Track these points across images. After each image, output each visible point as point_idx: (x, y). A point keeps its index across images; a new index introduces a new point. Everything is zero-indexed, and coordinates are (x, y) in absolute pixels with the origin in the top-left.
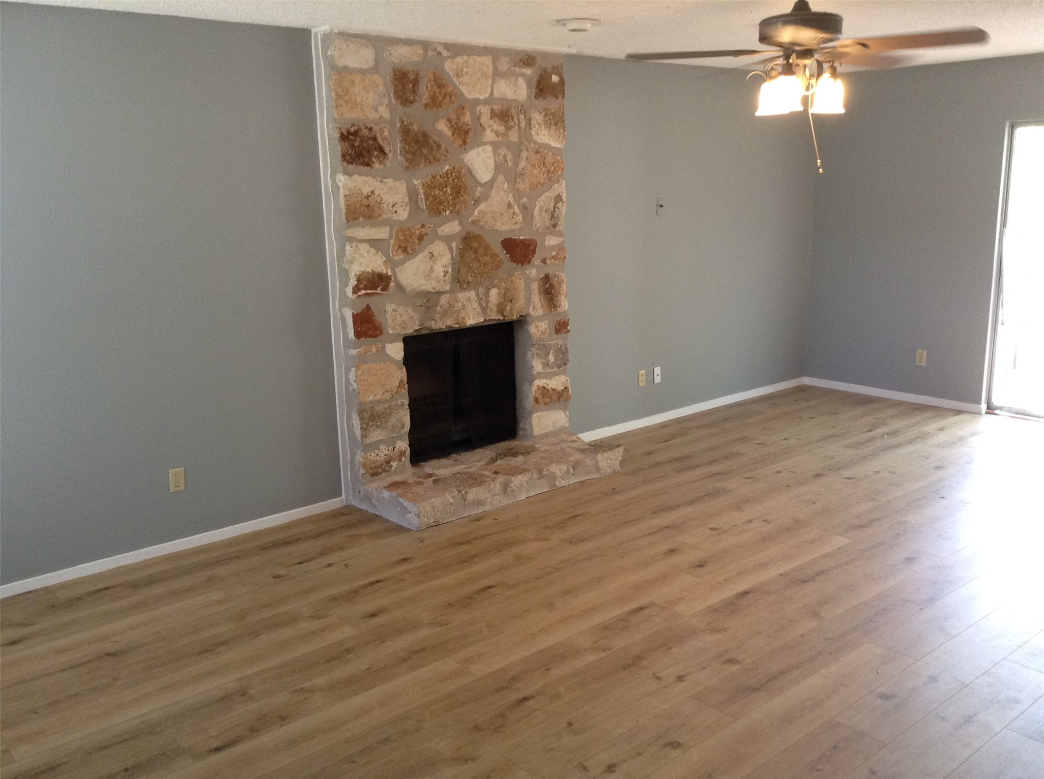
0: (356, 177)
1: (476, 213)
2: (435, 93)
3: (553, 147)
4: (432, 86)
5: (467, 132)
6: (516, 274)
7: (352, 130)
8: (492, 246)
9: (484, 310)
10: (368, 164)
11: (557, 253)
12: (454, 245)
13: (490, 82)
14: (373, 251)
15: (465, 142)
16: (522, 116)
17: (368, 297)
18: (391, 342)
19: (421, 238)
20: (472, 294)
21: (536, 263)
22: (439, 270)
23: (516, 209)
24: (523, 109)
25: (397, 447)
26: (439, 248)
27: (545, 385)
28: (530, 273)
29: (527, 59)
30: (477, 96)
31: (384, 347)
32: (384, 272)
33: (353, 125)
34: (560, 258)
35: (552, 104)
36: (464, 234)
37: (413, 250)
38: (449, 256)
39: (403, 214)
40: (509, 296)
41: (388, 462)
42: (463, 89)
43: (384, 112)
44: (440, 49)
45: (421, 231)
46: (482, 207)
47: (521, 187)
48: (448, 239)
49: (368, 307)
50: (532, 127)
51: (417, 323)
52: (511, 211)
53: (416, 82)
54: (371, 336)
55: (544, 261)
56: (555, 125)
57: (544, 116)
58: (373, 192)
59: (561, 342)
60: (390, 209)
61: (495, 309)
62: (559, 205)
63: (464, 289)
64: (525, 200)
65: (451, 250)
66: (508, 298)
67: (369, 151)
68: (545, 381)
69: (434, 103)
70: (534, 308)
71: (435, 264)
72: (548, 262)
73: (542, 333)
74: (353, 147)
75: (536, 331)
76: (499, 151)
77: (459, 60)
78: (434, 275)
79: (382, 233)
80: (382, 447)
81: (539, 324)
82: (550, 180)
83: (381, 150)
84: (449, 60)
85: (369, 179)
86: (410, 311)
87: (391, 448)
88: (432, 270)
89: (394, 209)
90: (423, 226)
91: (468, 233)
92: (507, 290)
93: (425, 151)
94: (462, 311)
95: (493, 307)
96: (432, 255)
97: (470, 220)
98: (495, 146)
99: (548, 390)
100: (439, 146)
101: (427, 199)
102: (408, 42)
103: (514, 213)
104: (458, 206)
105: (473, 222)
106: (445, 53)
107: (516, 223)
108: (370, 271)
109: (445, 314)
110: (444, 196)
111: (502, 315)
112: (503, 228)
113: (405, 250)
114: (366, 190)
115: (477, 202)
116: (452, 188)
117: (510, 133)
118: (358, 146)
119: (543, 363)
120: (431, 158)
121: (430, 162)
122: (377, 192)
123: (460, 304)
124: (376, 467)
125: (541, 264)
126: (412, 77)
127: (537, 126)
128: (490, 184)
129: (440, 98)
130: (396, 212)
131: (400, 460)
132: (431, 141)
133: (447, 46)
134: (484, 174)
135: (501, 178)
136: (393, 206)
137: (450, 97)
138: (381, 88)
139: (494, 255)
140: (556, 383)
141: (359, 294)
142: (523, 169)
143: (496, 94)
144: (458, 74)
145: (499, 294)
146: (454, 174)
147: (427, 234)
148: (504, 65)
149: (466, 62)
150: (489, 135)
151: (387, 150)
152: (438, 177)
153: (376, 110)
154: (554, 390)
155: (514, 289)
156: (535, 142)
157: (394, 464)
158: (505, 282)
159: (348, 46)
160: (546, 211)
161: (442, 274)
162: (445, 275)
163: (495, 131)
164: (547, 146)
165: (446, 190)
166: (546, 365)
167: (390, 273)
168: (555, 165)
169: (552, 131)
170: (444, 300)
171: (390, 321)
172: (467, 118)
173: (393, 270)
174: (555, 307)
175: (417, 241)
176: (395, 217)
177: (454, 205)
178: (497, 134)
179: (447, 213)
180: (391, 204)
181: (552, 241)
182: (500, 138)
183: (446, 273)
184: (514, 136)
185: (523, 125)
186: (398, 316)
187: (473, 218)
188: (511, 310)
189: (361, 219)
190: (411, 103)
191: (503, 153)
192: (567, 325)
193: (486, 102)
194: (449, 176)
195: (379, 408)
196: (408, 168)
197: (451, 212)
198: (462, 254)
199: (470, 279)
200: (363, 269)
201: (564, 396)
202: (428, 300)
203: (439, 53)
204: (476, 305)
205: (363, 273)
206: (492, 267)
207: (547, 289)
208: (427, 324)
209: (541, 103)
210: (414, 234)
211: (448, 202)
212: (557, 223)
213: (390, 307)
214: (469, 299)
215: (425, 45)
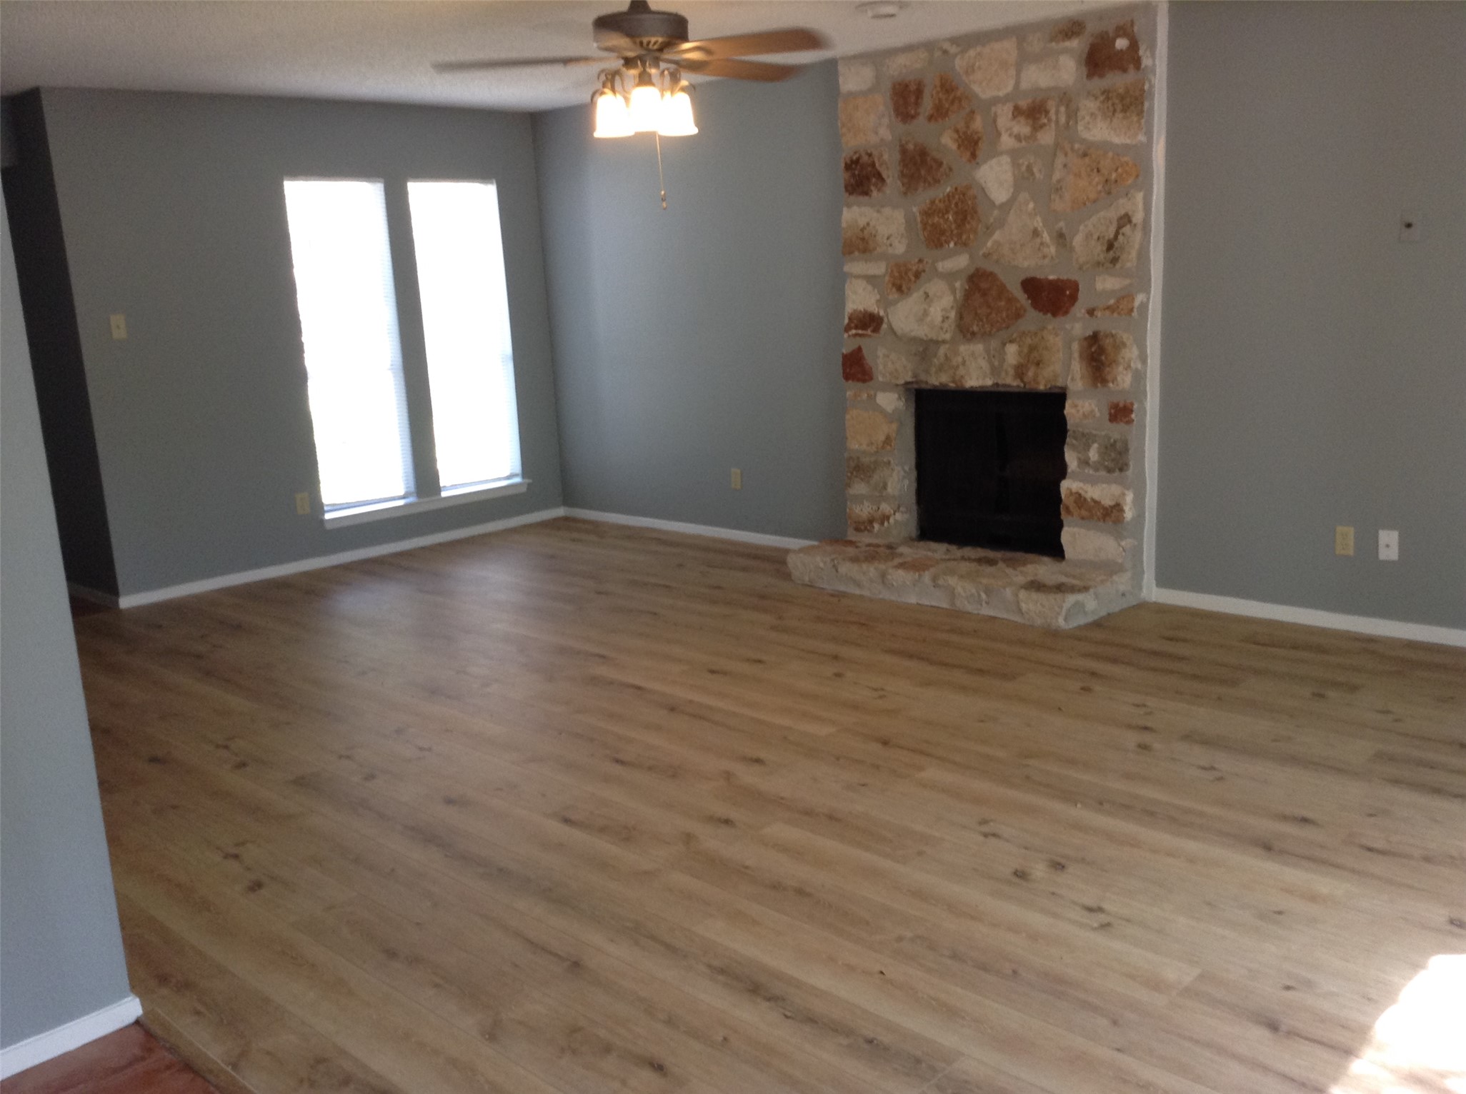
0: (855, 208)
1: (989, 244)
2: (940, 100)
3: (1117, 145)
4: (938, 93)
5: (976, 143)
6: (1050, 327)
7: (854, 158)
8: (1009, 287)
9: (995, 371)
10: (866, 193)
11: (1118, 301)
12: (958, 285)
13: (1012, 72)
14: (870, 288)
15: (974, 156)
16: (1063, 109)
17: (858, 338)
18: (884, 390)
19: (917, 275)
20: (979, 347)
21: (1079, 315)
22: (936, 312)
23: (1046, 237)
24: (1066, 98)
25: (881, 508)
26: (937, 287)
27: (1080, 491)
28: (1072, 328)
29: (1071, 28)
30: (995, 93)
31: (875, 395)
32: (876, 312)
33: (855, 153)
34: (1122, 310)
35: (1117, 81)
36: (972, 270)
37: (909, 289)
38: (951, 298)
39: (900, 248)
40: (1035, 357)
41: (871, 522)
42: (976, 88)
43: (885, 133)
44: (946, 46)
45: (918, 267)
46: (997, 236)
47: (1058, 205)
48: (949, 277)
49: (860, 349)
50: (1079, 119)
51: (910, 374)
52: (1038, 240)
53: (919, 92)
54: (859, 380)
55: (1091, 312)
56: (1124, 110)
57: (1103, 102)
58: (868, 224)
59: (1116, 436)
60: (885, 241)
61: (1012, 372)
62: (1127, 229)
63: (969, 341)
64: (1062, 224)
65: (953, 291)
66: (1033, 358)
67: (868, 179)
68: (1081, 485)
69: (939, 113)
70: (1073, 379)
71: (930, 306)
72: (1099, 314)
73: (1084, 414)
74: (854, 175)
75: (1073, 411)
76: (1021, 161)
77: (972, 53)
78: (929, 319)
79: (879, 269)
80: (866, 503)
81: (1080, 403)
82: (1109, 193)
83: (879, 176)
84: (959, 57)
85: (866, 210)
86: (903, 359)
87: (875, 507)
88: (926, 313)
89: (889, 242)
90: (920, 261)
91: (977, 270)
92: (1032, 348)
93: (923, 172)
94: (961, 367)
95: (1009, 369)
96: (927, 295)
97: (981, 253)
98: (1015, 154)
99: (1085, 499)
100: (940, 164)
101: (924, 229)
102: (909, 48)
103: (1042, 244)
104: (964, 237)
105: (987, 256)
106: (953, 49)
107: (1044, 257)
108: (862, 310)
109: (941, 369)
110: (946, 224)
111: (1022, 380)
112: (1026, 264)
113: (899, 289)
114: (862, 222)
115: (989, 230)
116: (956, 213)
117: (1039, 135)
118: (859, 175)
119: (1079, 459)
120: (930, 179)
121: (929, 184)
122: (872, 224)
123: (960, 359)
124: (859, 522)
125: (1087, 316)
126: (913, 87)
127: (1087, 118)
128: (1006, 207)
129: (947, 106)
130: (891, 245)
131: (882, 524)
132: (929, 159)
133: (954, 40)
134: (999, 194)
135: (1024, 196)
136: (888, 238)
137: (960, 101)
138: (881, 108)
139: (1011, 300)
140: (1101, 492)
141: (850, 333)
142: (1059, 181)
143: (1024, 85)
144: (970, 70)
145: (1020, 353)
146: (957, 197)
147: (924, 271)
148: (1036, 43)
149: (979, 54)
150: (1007, 141)
151: (884, 176)
152: (937, 202)
153: (876, 133)
154: (1096, 502)
155: (1046, 348)
156: (1083, 141)
157: (876, 526)
158: (1031, 337)
159: (850, 69)
160: (1099, 238)
161: (940, 319)
162: (943, 321)
163: (1016, 136)
164: (1105, 146)
165: (948, 218)
166: (1085, 462)
167: (882, 313)
168: (1120, 170)
169: (1115, 120)
170: (942, 350)
171: (881, 367)
172: (978, 124)
173: (885, 311)
174: (1104, 382)
175: (913, 278)
176: (890, 251)
177: (960, 235)
178: (1018, 138)
179: (952, 245)
180: (886, 235)
181: (1108, 283)
182: (1024, 143)
183: (945, 318)
184: (1047, 137)
185: (1063, 119)
186: (890, 363)
187: (984, 250)
188: (1036, 375)
189: (856, 253)
190: (913, 117)
191: (1026, 163)
192: (1131, 411)
193: (1006, 99)
194: (951, 198)
195: (866, 460)
196: (905, 194)
197: (955, 244)
198: (968, 296)
199: (975, 328)
200: (855, 308)
201: (1113, 515)
202: (925, 349)
203: (945, 52)
204: (984, 364)
205: (855, 311)
206: (1007, 316)
207: (1093, 353)
208: (923, 377)
209: (1098, 84)
210: (910, 270)
211: (952, 231)
212: (1119, 257)
213: (881, 352)
214: (973, 354)
215: (929, 46)
